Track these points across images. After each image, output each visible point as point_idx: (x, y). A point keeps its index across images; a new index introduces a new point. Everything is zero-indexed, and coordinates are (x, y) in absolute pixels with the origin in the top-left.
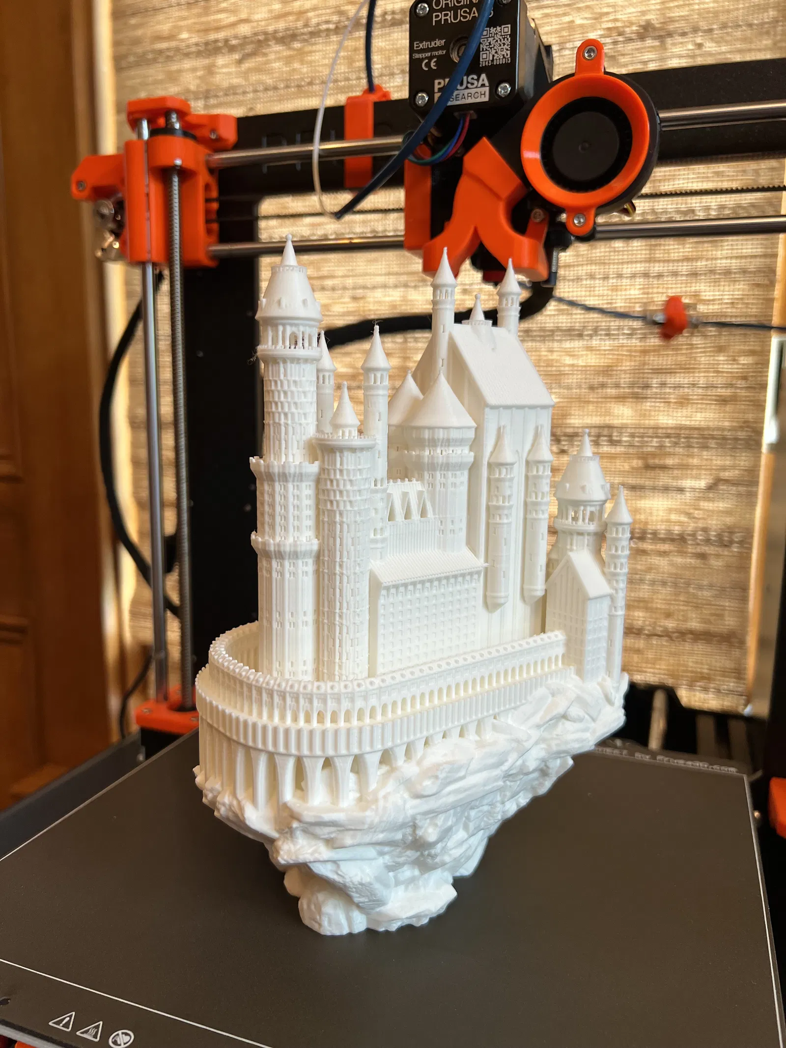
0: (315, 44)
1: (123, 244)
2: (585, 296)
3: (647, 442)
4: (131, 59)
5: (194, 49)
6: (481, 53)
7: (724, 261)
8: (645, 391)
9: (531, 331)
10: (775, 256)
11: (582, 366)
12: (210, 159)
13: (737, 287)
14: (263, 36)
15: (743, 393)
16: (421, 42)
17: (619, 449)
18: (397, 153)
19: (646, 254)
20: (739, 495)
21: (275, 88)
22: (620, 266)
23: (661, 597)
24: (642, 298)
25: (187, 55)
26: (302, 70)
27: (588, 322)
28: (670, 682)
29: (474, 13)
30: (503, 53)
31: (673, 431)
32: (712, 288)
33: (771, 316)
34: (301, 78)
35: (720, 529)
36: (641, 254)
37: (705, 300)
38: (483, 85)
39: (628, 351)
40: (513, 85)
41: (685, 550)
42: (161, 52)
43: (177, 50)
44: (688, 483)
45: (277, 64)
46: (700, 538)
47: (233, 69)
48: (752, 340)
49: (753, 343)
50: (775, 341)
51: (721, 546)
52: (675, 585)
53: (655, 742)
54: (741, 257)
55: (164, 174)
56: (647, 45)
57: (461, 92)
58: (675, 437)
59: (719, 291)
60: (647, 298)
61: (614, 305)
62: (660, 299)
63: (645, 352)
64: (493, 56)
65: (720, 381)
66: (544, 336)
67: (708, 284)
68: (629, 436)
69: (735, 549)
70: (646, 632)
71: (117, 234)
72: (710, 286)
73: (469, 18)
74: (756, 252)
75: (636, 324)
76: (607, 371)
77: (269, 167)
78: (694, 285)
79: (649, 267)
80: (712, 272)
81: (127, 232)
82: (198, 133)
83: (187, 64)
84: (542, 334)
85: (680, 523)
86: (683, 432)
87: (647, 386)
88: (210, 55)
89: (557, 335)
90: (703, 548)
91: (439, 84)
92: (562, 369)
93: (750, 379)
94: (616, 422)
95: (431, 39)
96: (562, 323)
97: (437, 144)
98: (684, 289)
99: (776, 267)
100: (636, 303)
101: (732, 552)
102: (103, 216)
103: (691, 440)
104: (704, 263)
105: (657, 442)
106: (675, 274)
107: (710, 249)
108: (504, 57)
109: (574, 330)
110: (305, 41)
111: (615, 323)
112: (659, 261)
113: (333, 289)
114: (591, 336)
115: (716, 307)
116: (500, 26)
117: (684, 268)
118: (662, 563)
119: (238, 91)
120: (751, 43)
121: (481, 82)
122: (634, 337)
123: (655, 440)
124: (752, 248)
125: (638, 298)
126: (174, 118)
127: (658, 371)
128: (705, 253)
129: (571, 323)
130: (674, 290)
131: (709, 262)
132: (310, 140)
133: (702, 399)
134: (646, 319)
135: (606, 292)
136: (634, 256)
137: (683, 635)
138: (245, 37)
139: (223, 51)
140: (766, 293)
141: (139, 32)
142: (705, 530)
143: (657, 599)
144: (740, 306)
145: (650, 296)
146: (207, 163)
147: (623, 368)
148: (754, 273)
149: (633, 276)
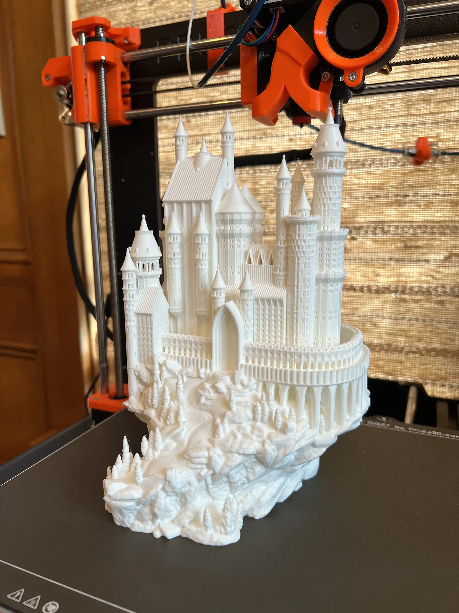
1: (73, 114)
2: (366, 140)
3: (406, 231)
7: (456, 113)
8: (404, 199)
11: (365, 184)
12: (124, 55)
17: (389, 236)
22: (389, 120)
24: (402, 140)
26: (189, 6)
27: (369, 156)
31: (422, 224)
32: (448, 131)
34: (188, 10)
35: (453, 285)
36: (402, 111)
37: (443, 139)
39: (393, 174)
41: (430, 299)
44: (432, 257)
45: (174, 3)
46: (440, 291)
47: (147, 8)
51: (453, 296)
53: (408, 419)
55: (95, 66)
58: (424, 227)
59: (453, 132)
60: (406, 139)
61: (385, 145)
62: (413, 140)
63: (404, 174)
65: (453, 190)
67: (446, 129)
68: (394, 228)
70: (406, 350)
71: (70, 107)
75: (399, 156)
76: (381, 186)
77: (161, 59)
78: (436, 129)
79: (407, 119)
80: (448, 120)
81: (75, 106)
82: (117, 41)
83: (120, 7)
85: (428, 282)
86: (429, 224)
87: (406, 196)
89: (350, 165)
90: (442, 297)
92: (352, 186)
94: (386, 219)
96: (352, 157)
98: (430, 133)
100: (398, 143)
102: (61, 96)
103: (434, 229)
104: (443, 115)
106: (424, 123)
109: (359, 162)
112: (414, 115)
115: (451, 143)
117: (429, 119)
118: (416, 307)
122: (398, 164)
123: (411, 229)
126: (100, 31)
127: (412, 186)
128: (443, 109)
129: (358, 157)
130: (422, 134)
131: (446, 114)
132: (185, 41)
133: (441, 203)
134: (405, 152)
135: (379, 137)
137: (428, 352)
142: (443, 286)
143: (413, 330)
146: (122, 58)
147: (391, 185)
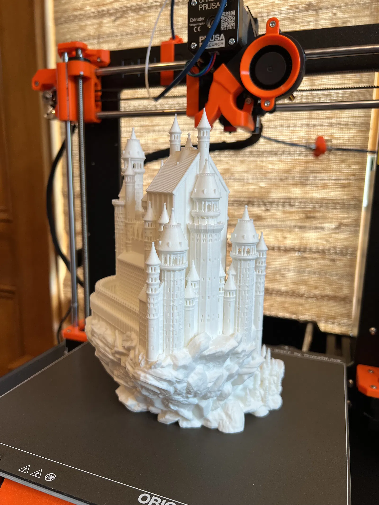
0: (151, 12)
1: (56, 112)
2: (279, 135)
3: (307, 206)
4: (63, 19)
5: (92, 15)
6: (221, 24)
7: (345, 119)
8: (306, 181)
9: (253, 152)
10: (370, 116)
11: (277, 169)
12: (97, 71)
13: (351, 131)
14: (126, 9)
15: (354, 182)
16: (193, 18)
17: (294, 209)
18: (184, 69)
19: (307, 115)
20: (351, 231)
21: (131, 34)
22: (295, 121)
23: (313, 280)
24: (306, 137)
25: (89, 18)
26: (144, 25)
27: (280, 148)
28: (316, 319)
29: (218, 5)
30: (232, 24)
31: (319, 201)
32: (339, 132)
33: (367, 145)
34: (144, 29)
35: (342, 247)
36: (305, 116)
37: (336, 138)
38: (222, 39)
39: (299, 162)
40: (236, 39)
41: (325, 257)
42: (76, 16)
43: (85, 15)
44: (327, 225)
45: (132, 22)
46: (332, 251)
47: (111, 25)
48: (358, 157)
49: (358, 159)
50: (369, 157)
51: (342, 255)
52: (320, 274)
53: (305, 348)
54: (353, 117)
55: (75, 79)
56: (310, 14)
57: (212, 43)
58: (321, 203)
59: (342, 133)
60: (308, 137)
61: (292, 140)
62: (314, 137)
63: (307, 162)
64: (227, 25)
65: (342, 176)
66: (259, 155)
67: (337, 130)
68: (299, 203)
69: (348, 257)
70: (306, 296)
71: (54, 106)
72: (338, 131)
73: (216, 7)
74: (361, 115)
75: (303, 149)
76: (289, 171)
77: (125, 76)
78: (330, 130)
79: (309, 122)
80: (339, 124)
81: (58, 106)
82: (91, 59)
83: (89, 22)
84: (258, 153)
85: (322, 244)
86: (324, 201)
87: (308, 179)
88: (100, 18)
89: (265, 154)
90: (333, 256)
91: (201, 38)
92: (267, 170)
93: (357, 176)
94: (293, 196)
95: (198, 17)
96: (267, 148)
97: (201, 66)
98: (326, 132)
99: (370, 122)
100: (302, 139)
101: (347, 258)
102: (47, 99)
103: (328, 205)
104: (336, 120)
105: (312, 206)
106: (322, 125)
107: (338, 113)
108: (232, 26)
109: (273, 152)
110: (145, 11)
111: (292, 149)
112: (314, 119)
113: (159, 131)
114: (281, 154)
115: (341, 141)
116: (230, 11)
117: (326, 122)
118: (314, 263)
119: (113, 35)
120: (359, 13)
121: (221, 38)
122: (302, 155)
123: (311, 204)
124: (358, 113)
125: (304, 137)
126: (80, 52)
127: (313, 172)
128: (336, 115)
129: (272, 148)
130: (321, 133)
131: (338, 119)
132: (143, 62)
133: (334, 185)
134: (307, 147)
135: (288, 134)
136: (302, 116)
137: (323, 297)
138: (117, 9)
139: (106, 16)
140: (365, 134)
141: (66, 7)
142: (335, 248)
143: (311, 280)
144: (352, 141)
145: (310, 135)
146: (96, 73)
147: (297, 170)
148: (359, 124)
149: (302, 126)
